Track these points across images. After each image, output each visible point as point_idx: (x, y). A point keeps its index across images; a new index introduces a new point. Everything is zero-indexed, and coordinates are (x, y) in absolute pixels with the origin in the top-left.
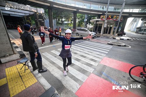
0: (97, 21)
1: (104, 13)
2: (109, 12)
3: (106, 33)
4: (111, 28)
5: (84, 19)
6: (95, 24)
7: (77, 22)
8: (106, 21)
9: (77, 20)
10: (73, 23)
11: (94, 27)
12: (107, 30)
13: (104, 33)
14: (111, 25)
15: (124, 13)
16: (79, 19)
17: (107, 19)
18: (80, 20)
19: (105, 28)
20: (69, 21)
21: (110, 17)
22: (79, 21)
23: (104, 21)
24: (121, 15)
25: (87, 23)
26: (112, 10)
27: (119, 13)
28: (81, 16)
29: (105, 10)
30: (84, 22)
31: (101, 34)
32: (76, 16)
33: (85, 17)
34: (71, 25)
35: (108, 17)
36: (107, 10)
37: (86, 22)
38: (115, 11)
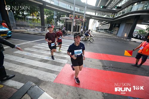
0: (66, 19)
1: (72, 12)
2: (76, 12)
3: (76, 31)
4: (79, 26)
5: (53, 16)
6: (65, 22)
7: (45, 18)
8: (74, 20)
9: (45, 16)
10: (40, 19)
11: (64, 25)
12: (76, 28)
13: (74, 31)
14: (79, 24)
15: (86, 15)
16: (47, 15)
17: (75, 19)
18: (49, 16)
19: (74, 26)
20: (34, 16)
21: (77, 17)
22: (47, 17)
23: (73, 20)
24: (85, 16)
25: (57, 21)
26: (79, 11)
27: (83, 14)
28: (49, 12)
29: (72, 9)
30: (54, 19)
31: (72, 32)
32: (43, 11)
33: (53, 14)
34: (37, 21)
35: (75, 16)
36: (74, 10)
37: (56, 19)
38: (80, 12)
